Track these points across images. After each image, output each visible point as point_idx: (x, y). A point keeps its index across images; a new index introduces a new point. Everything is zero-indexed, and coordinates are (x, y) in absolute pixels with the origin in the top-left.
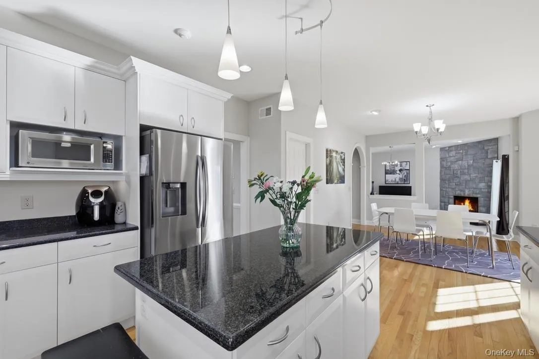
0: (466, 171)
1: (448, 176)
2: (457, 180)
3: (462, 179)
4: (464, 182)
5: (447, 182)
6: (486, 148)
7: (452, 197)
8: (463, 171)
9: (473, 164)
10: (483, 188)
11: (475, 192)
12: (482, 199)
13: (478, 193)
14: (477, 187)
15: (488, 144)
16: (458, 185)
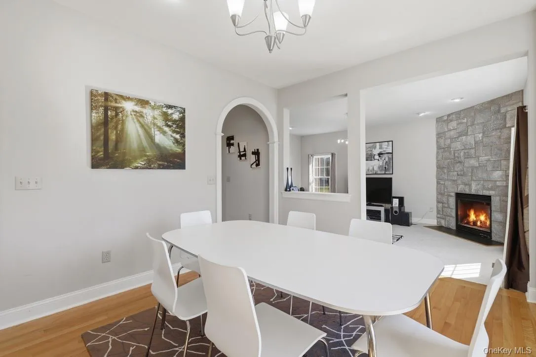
0: (473, 151)
1: (446, 162)
2: (459, 168)
3: (466, 164)
4: (470, 170)
5: (446, 171)
6: (503, 111)
7: (454, 195)
8: (468, 152)
9: (482, 139)
10: (498, 180)
11: (486, 186)
12: (498, 198)
13: (491, 189)
14: (490, 178)
15: (507, 104)
16: (461, 175)
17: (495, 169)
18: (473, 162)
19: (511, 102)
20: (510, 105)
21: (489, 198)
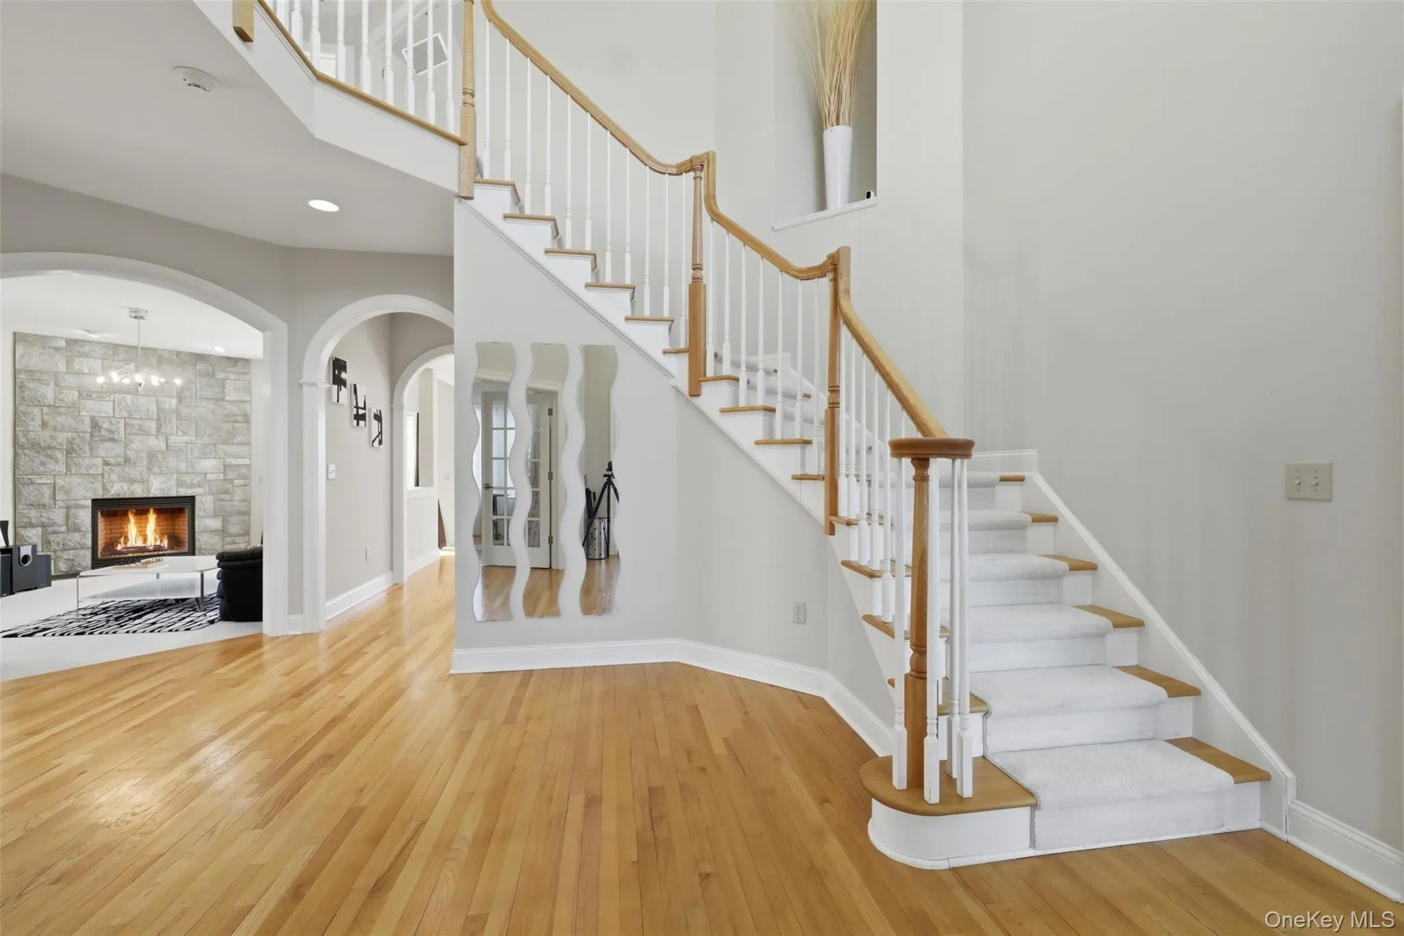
0: (153, 425)
1: (62, 437)
2: (108, 450)
3: (136, 445)
4: (144, 455)
5: (59, 456)
6: (220, 376)
7: (89, 503)
8: (140, 425)
9: (177, 408)
10: (210, 471)
11: (189, 482)
12: (210, 498)
13: (198, 485)
14: (193, 467)
15: (227, 369)
16: (119, 465)
17: (204, 455)
18: (156, 443)
19: (235, 369)
20: (233, 372)
21: (191, 500)
